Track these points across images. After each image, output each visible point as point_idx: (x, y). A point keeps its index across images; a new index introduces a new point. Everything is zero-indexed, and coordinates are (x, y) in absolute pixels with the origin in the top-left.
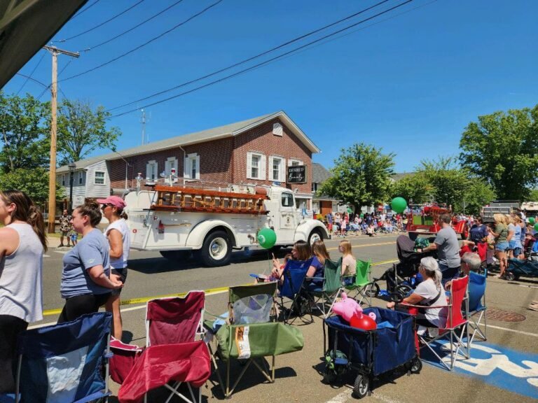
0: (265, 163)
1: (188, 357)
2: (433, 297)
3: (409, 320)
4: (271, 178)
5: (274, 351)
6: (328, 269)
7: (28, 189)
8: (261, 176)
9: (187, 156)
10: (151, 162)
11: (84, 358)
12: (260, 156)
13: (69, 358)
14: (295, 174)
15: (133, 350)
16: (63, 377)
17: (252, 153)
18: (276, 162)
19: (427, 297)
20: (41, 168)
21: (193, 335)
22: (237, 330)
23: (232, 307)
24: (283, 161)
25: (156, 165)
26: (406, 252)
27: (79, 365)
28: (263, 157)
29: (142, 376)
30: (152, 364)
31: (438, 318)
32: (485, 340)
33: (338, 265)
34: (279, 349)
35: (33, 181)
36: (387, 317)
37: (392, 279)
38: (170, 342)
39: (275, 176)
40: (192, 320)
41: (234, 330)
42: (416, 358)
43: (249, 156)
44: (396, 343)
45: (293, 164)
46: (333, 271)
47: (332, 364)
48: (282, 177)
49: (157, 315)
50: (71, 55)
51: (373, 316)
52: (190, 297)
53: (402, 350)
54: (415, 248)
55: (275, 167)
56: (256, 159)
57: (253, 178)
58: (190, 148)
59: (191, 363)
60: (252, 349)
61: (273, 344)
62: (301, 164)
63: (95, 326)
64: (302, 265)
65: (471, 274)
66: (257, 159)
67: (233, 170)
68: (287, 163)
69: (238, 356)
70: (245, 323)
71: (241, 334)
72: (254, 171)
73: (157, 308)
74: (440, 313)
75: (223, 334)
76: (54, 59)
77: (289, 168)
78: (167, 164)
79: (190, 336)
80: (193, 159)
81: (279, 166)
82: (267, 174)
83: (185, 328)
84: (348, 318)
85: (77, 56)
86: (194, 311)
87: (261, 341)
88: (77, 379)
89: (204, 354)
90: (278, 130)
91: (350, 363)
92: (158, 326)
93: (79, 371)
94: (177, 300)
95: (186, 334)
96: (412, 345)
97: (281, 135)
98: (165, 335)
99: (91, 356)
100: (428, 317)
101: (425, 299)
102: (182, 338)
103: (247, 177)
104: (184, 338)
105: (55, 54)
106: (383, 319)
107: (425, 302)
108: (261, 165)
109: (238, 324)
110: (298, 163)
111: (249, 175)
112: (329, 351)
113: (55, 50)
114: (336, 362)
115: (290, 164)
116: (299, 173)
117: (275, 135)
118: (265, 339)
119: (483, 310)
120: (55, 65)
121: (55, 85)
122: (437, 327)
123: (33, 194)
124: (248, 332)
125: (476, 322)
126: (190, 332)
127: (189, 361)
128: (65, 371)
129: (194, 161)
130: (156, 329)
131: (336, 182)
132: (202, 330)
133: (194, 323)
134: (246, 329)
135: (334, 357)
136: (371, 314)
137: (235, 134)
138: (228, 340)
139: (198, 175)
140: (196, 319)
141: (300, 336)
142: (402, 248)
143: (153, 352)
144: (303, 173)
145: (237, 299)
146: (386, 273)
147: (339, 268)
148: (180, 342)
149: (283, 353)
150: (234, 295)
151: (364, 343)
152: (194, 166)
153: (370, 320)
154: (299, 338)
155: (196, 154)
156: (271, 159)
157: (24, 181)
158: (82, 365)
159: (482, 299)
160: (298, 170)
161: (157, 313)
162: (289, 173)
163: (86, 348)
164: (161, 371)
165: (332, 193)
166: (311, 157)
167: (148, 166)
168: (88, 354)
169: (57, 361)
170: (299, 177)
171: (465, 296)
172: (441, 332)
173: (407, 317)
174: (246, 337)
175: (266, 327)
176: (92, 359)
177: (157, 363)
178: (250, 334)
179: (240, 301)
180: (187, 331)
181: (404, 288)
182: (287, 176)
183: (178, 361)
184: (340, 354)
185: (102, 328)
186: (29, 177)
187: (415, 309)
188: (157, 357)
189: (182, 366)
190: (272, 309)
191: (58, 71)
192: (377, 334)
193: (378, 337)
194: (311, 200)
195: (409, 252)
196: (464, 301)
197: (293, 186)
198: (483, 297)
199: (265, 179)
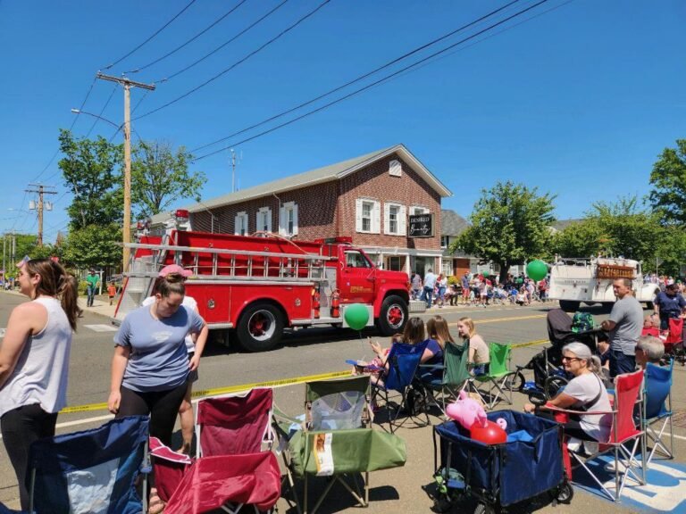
0: (379, 211)
1: (251, 471)
2: (591, 398)
3: (554, 430)
4: (387, 230)
5: (367, 465)
6: (450, 355)
7: (100, 248)
8: (374, 228)
9: (282, 206)
10: (240, 214)
11: (114, 473)
12: (372, 204)
13: (94, 473)
14: (418, 225)
15: (181, 461)
16: (89, 496)
17: (362, 200)
18: (394, 210)
19: (582, 399)
20: (115, 224)
21: (259, 444)
22: (316, 438)
23: (309, 408)
24: (403, 209)
25: (246, 217)
26: (560, 332)
27: (108, 482)
28: (377, 205)
29: (190, 496)
30: (203, 481)
31: (598, 428)
32: (672, 458)
33: (463, 349)
34: (372, 464)
35: (106, 239)
36: (524, 424)
37: (541, 368)
38: (228, 452)
39: (393, 229)
40: (256, 424)
41: (311, 438)
42: (566, 480)
43: (359, 203)
44: (534, 463)
45: (417, 211)
46: (457, 358)
47: (444, 486)
48: (402, 230)
49: (211, 419)
50: (145, 87)
51: (502, 423)
52: (253, 395)
53: (543, 472)
54: (572, 326)
55: (392, 217)
56: (367, 207)
57: (364, 232)
58: (286, 196)
59: (255, 479)
60: (336, 463)
61: (365, 457)
62: (427, 212)
63: (127, 432)
64: (413, 350)
66: (369, 207)
67: (338, 221)
68: (408, 212)
69: (316, 472)
70: (327, 428)
71: (321, 443)
72: (366, 222)
73: (210, 409)
74: (600, 422)
75: (297, 443)
76: (127, 93)
77: (410, 218)
78: (259, 216)
79: (254, 445)
80: (289, 210)
81: (398, 215)
82: (382, 226)
83: (248, 435)
84: (468, 425)
85: (153, 89)
86: (260, 413)
87: (348, 453)
88: (106, 499)
89: (272, 468)
90: (396, 170)
91: (468, 486)
92: (212, 431)
93: (109, 489)
94: (235, 399)
95: (249, 443)
96: (559, 466)
97: (400, 175)
98: (221, 443)
99: (124, 470)
100: (584, 426)
101: (579, 401)
102: (244, 445)
103: (357, 231)
104: (248, 447)
105: (126, 87)
106: (520, 427)
107: (579, 405)
108: (374, 215)
109: (319, 429)
110: (422, 210)
111: (359, 227)
112: (441, 468)
113: (127, 83)
114: (449, 485)
115: (412, 212)
116: (423, 224)
117: (391, 176)
118: (354, 451)
119: (668, 415)
120: (127, 101)
121: (128, 125)
122: (597, 441)
123: (106, 255)
124: (331, 440)
125: (659, 430)
126: (255, 439)
127: (252, 477)
128: (90, 488)
129: (291, 212)
130: (210, 437)
131: (476, 233)
132: (269, 437)
133: (259, 428)
134: (328, 437)
135: (447, 477)
136: (499, 420)
137: (340, 176)
138: (302, 451)
139: (295, 229)
140: (262, 422)
141: (402, 447)
142: (554, 326)
143: (205, 466)
144: (429, 224)
145: (317, 398)
146: (534, 360)
147: (465, 353)
148: (243, 452)
149: (379, 469)
150: (313, 393)
151: (486, 461)
152: (291, 217)
153: (498, 429)
154: (400, 450)
155: (293, 202)
156: (387, 207)
157: (97, 240)
158: (112, 482)
159: (666, 402)
160: (421, 220)
161: (210, 415)
162: (411, 224)
163: (116, 461)
164: (215, 489)
165: (469, 249)
166: (439, 202)
167: (237, 219)
168: (119, 467)
169: (80, 476)
170: (424, 229)
171: (639, 398)
172: (602, 448)
173: (551, 425)
174: (328, 447)
175: (354, 436)
176: (124, 474)
177: (209, 479)
178: (334, 443)
179: (320, 400)
180: (250, 438)
181: (558, 381)
182: (408, 229)
183: (240, 477)
184: (454, 474)
185: (137, 436)
186: (101, 234)
187: (564, 415)
188: (209, 472)
189: (243, 483)
190: (365, 410)
191: (130, 107)
192: (504, 450)
193: (505, 454)
194: (440, 259)
195: (564, 333)
196: (636, 406)
197: (417, 241)
198: (668, 399)
199: (379, 232)
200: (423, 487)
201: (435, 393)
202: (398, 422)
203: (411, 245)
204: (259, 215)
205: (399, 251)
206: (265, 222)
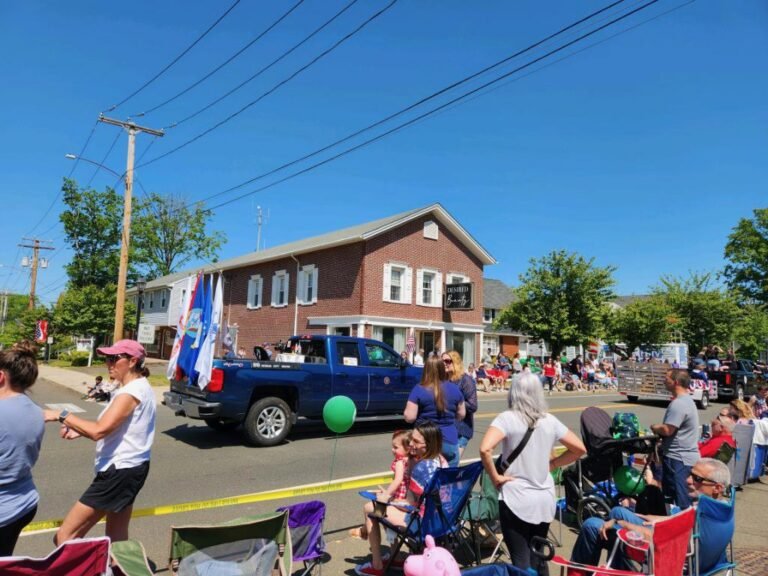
0: (410, 279)
4: (420, 300)
7: (92, 313)
8: (405, 298)
9: (301, 269)
10: (254, 277)
12: (403, 269)
14: (456, 296)
17: (392, 265)
18: (428, 277)
20: (111, 286)
23: (176, 570)
24: (439, 277)
25: (261, 281)
26: (597, 438)
28: (409, 271)
35: (99, 302)
37: (573, 485)
39: (426, 299)
43: (387, 268)
45: (454, 279)
48: (437, 301)
50: (154, 133)
52: (64, 553)
54: (612, 430)
55: (426, 285)
56: (397, 273)
57: (393, 301)
58: (305, 258)
62: (466, 280)
66: (399, 272)
67: (362, 289)
68: (444, 279)
72: (395, 290)
76: (131, 139)
77: (447, 287)
78: (276, 280)
80: (309, 274)
81: (433, 282)
82: (414, 296)
85: (162, 135)
90: (431, 231)
97: (437, 238)
103: (384, 299)
105: (132, 131)
108: (405, 282)
110: (462, 279)
111: (386, 296)
113: (133, 127)
115: (449, 281)
116: (462, 294)
117: (426, 238)
119: (729, 568)
120: (131, 147)
121: (130, 175)
123: (99, 320)
129: (310, 276)
131: (521, 308)
137: (366, 237)
139: (315, 300)
142: (589, 430)
144: (468, 295)
145: (191, 552)
146: (566, 474)
150: (186, 544)
152: (310, 283)
155: (313, 266)
156: (420, 273)
157: (89, 302)
159: (728, 551)
160: (461, 290)
162: (448, 294)
165: (515, 324)
166: (482, 269)
167: (251, 282)
170: (463, 300)
181: (595, 504)
182: (444, 298)
186: (95, 297)
191: (135, 154)
194: (482, 336)
195: (604, 439)
197: (454, 314)
199: (410, 302)
203: (447, 318)
204: (275, 278)
205: (433, 324)
206: (282, 287)
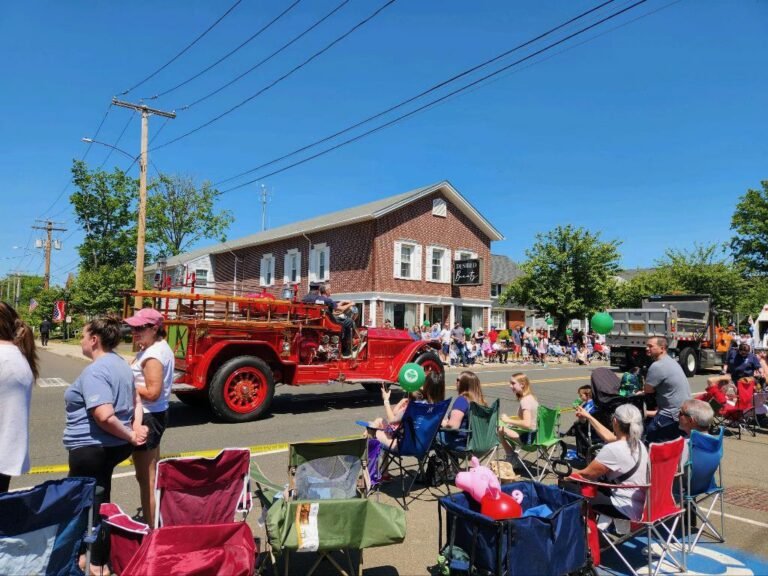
0: (420, 257)
1: (220, 545)
2: (625, 470)
3: (575, 506)
4: (429, 277)
5: (360, 542)
6: (476, 418)
7: (110, 292)
8: (415, 274)
9: (313, 248)
10: (266, 256)
11: (51, 541)
12: (413, 247)
13: (27, 541)
14: (464, 272)
15: (137, 531)
16: (20, 567)
17: (401, 243)
18: (437, 255)
19: (614, 468)
20: (128, 266)
21: (232, 513)
22: (299, 508)
23: (293, 474)
24: (447, 253)
25: (273, 260)
26: (605, 394)
27: (44, 552)
28: (418, 248)
29: (143, 570)
30: (160, 554)
31: (629, 503)
32: (722, 541)
33: (492, 411)
34: (366, 540)
35: (117, 281)
36: (546, 497)
37: (583, 435)
38: (194, 522)
39: (435, 275)
40: (230, 491)
41: (293, 508)
42: (590, 563)
43: (398, 246)
44: (550, 542)
45: (462, 256)
46: (484, 420)
47: (447, 567)
48: (446, 276)
49: (174, 483)
50: (165, 115)
51: (518, 496)
52: (224, 457)
53: (560, 553)
55: (435, 262)
56: (407, 250)
57: (403, 278)
58: (317, 237)
59: (224, 554)
60: (321, 537)
61: (358, 531)
62: (474, 256)
63: (66, 496)
64: (431, 410)
65: (694, 435)
66: (409, 250)
67: (374, 266)
68: (453, 256)
69: (296, 548)
70: (316, 497)
71: (306, 514)
72: (405, 267)
73: (173, 472)
74: (634, 495)
75: (275, 514)
76: (144, 122)
77: (455, 263)
78: (288, 259)
79: (227, 514)
80: (321, 252)
81: (442, 260)
82: (424, 272)
83: (219, 503)
84: (478, 497)
85: (174, 117)
86: (233, 478)
87: (337, 527)
88: (41, 572)
89: (245, 541)
90: (440, 209)
91: (474, 567)
92: (175, 498)
93: (44, 560)
94: (202, 461)
95: (220, 511)
96: (582, 546)
97: (445, 215)
98: (187, 511)
99: (63, 539)
100: (616, 502)
101: (610, 471)
102: (214, 515)
103: (395, 276)
104: (217, 517)
105: (145, 114)
106: (541, 501)
107: (614, 477)
108: (415, 259)
109: (305, 498)
110: (469, 255)
111: (397, 272)
112: (446, 546)
113: (145, 110)
114: (451, 565)
115: (458, 257)
116: (470, 270)
117: (435, 216)
118: (345, 523)
119: (718, 492)
120: (144, 129)
121: (144, 156)
122: (629, 519)
123: (117, 300)
124: (317, 511)
125: (708, 508)
126: (227, 508)
127: (221, 552)
128: (22, 558)
129: (322, 255)
130: (172, 504)
131: (529, 284)
132: (244, 506)
133: (232, 495)
134: (314, 507)
135: (450, 557)
136: (514, 493)
137: (377, 215)
138: (281, 523)
139: (327, 274)
140: (235, 490)
141: (402, 520)
142: (598, 388)
143: (163, 538)
144: (476, 271)
145: (303, 462)
146: (575, 426)
147: (494, 415)
148: (210, 523)
149: (374, 546)
150: (298, 456)
151: (493, 539)
152: (322, 261)
153: (512, 502)
154: (399, 525)
155: (325, 244)
156: (430, 250)
157: (107, 283)
158: (49, 551)
159: (716, 476)
160: (469, 266)
161: (172, 478)
162: (456, 270)
163: (54, 528)
164: (173, 564)
165: (523, 299)
166: (489, 246)
167: (263, 261)
168: (58, 535)
169: (9, 544)
170: (471, 276)
171: (679, 471)
172: (634, 527)
173: (576, 499)
174: (313, 519)
175: (345, 506)
176: (64, 543)
177: (168, 552)
178: (321, 515)
179: (306, 465)
180: (222, 506)
182: (453, 275)
183: (205, 551)
184: (459, 553)
185: (80, 500)
186: (112, 277)
187: (591, 488)
188: (168, 545)
189: (208, 558)
190: (361, 477)
191: (148, 137)
192: (513, 527)
193: (514, 531)
194: (489, 311)
195: (611, 395)
196: (677, 478)
197: (462, 289)
198: (717, 472)
199: (420, 279)
200: (428, 568)
201: (460, 460)
202: (414, 494)
203: (456, 293)
204: (287, 257)
205: (442, 300)
206: (294, 265)
